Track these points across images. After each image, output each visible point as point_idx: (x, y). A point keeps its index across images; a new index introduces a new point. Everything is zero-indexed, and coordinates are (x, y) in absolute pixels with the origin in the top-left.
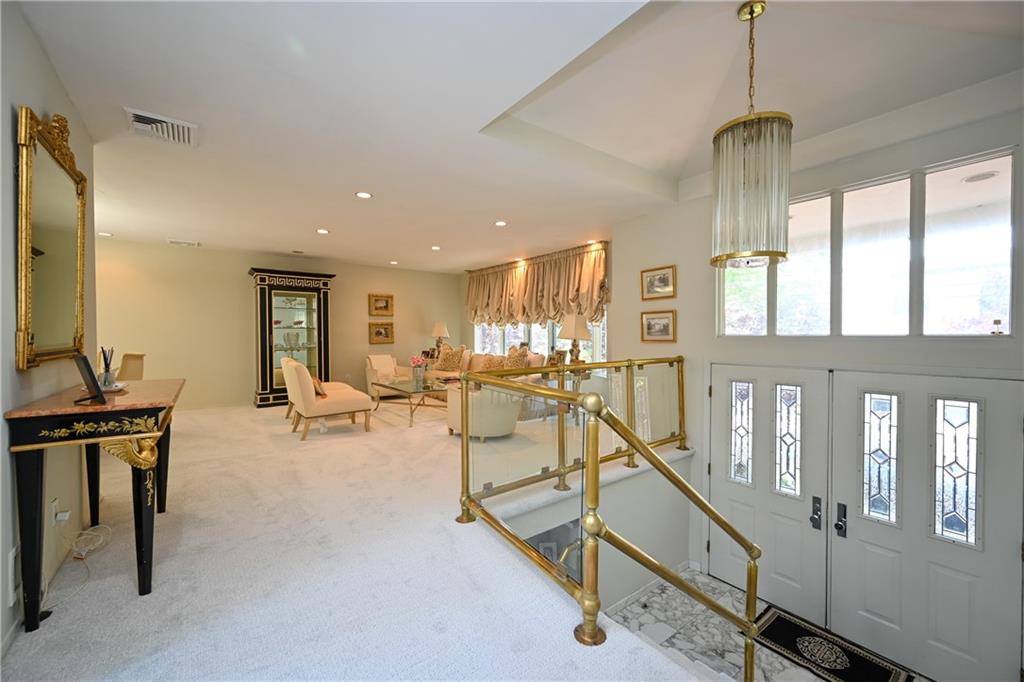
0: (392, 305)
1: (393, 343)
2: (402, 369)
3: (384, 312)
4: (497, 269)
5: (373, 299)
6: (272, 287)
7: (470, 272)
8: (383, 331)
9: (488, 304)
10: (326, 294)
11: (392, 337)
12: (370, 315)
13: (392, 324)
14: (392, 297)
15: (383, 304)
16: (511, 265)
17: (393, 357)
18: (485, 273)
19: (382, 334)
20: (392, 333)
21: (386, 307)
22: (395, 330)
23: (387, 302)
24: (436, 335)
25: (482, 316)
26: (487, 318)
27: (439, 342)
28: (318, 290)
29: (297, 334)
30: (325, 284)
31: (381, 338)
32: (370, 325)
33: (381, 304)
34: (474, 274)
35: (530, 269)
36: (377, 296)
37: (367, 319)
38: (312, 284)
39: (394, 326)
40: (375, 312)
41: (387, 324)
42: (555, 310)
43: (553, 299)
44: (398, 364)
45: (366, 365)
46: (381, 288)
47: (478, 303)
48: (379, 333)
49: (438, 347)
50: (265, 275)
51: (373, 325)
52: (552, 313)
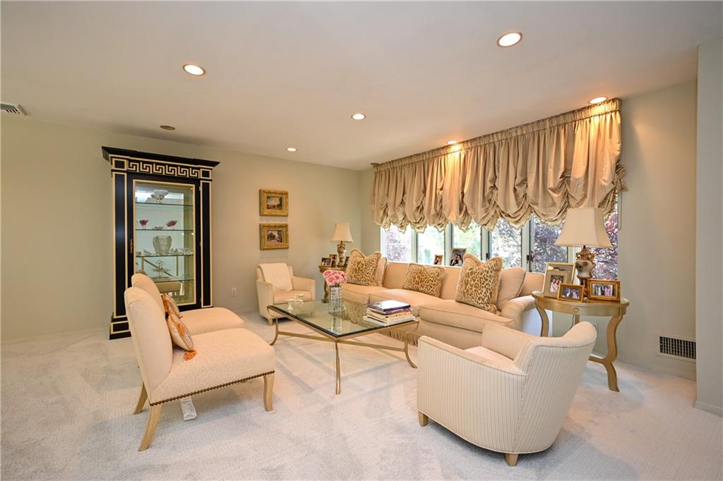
0: (287, 203)
1: (287, 248)
2: (300, 281)
3: (278, 212)
4: (415, 160)
5: (265, 195)
6: (132, 175)
7: (376, 165)
8: (276, 234)
9: (402, 203)
10: (206, 187)
11: (287, 241)
12: (261, 214)
13: (286, 226)
14: (286, 194)
15: (275, 202)
16: (439, 152)
17: (288, 265)
18: (396, 164)
19: (274, 238)
20: (287, 236)
21: (280, 206)
22: (290, 233)
23: (281, 199)
24: (337, 238)
25: (395, 216)
26: (401, 218)
27: (341, 247)
28: (196, 181)
29: (169, 239)
30: (206, 174)
31: (273, 243)
32: (262, 227)
33: (274, 202)
34: (382, 169)
35: (471, 154)
36: (269, 192)
37: (257, 220)
38: (189, 173)
39: (289, 228)
40: (267, 211)
41: (281, 226)
42: (518, 205)
43: (515, 189)
44: (294, 275)
45: (256, 278)
46: (275, 183)
47: (391, 201)
48: (271, 237)
49: (340, 252)
50: (124, 159)
51: (264, 226)
52: (513, 208)
